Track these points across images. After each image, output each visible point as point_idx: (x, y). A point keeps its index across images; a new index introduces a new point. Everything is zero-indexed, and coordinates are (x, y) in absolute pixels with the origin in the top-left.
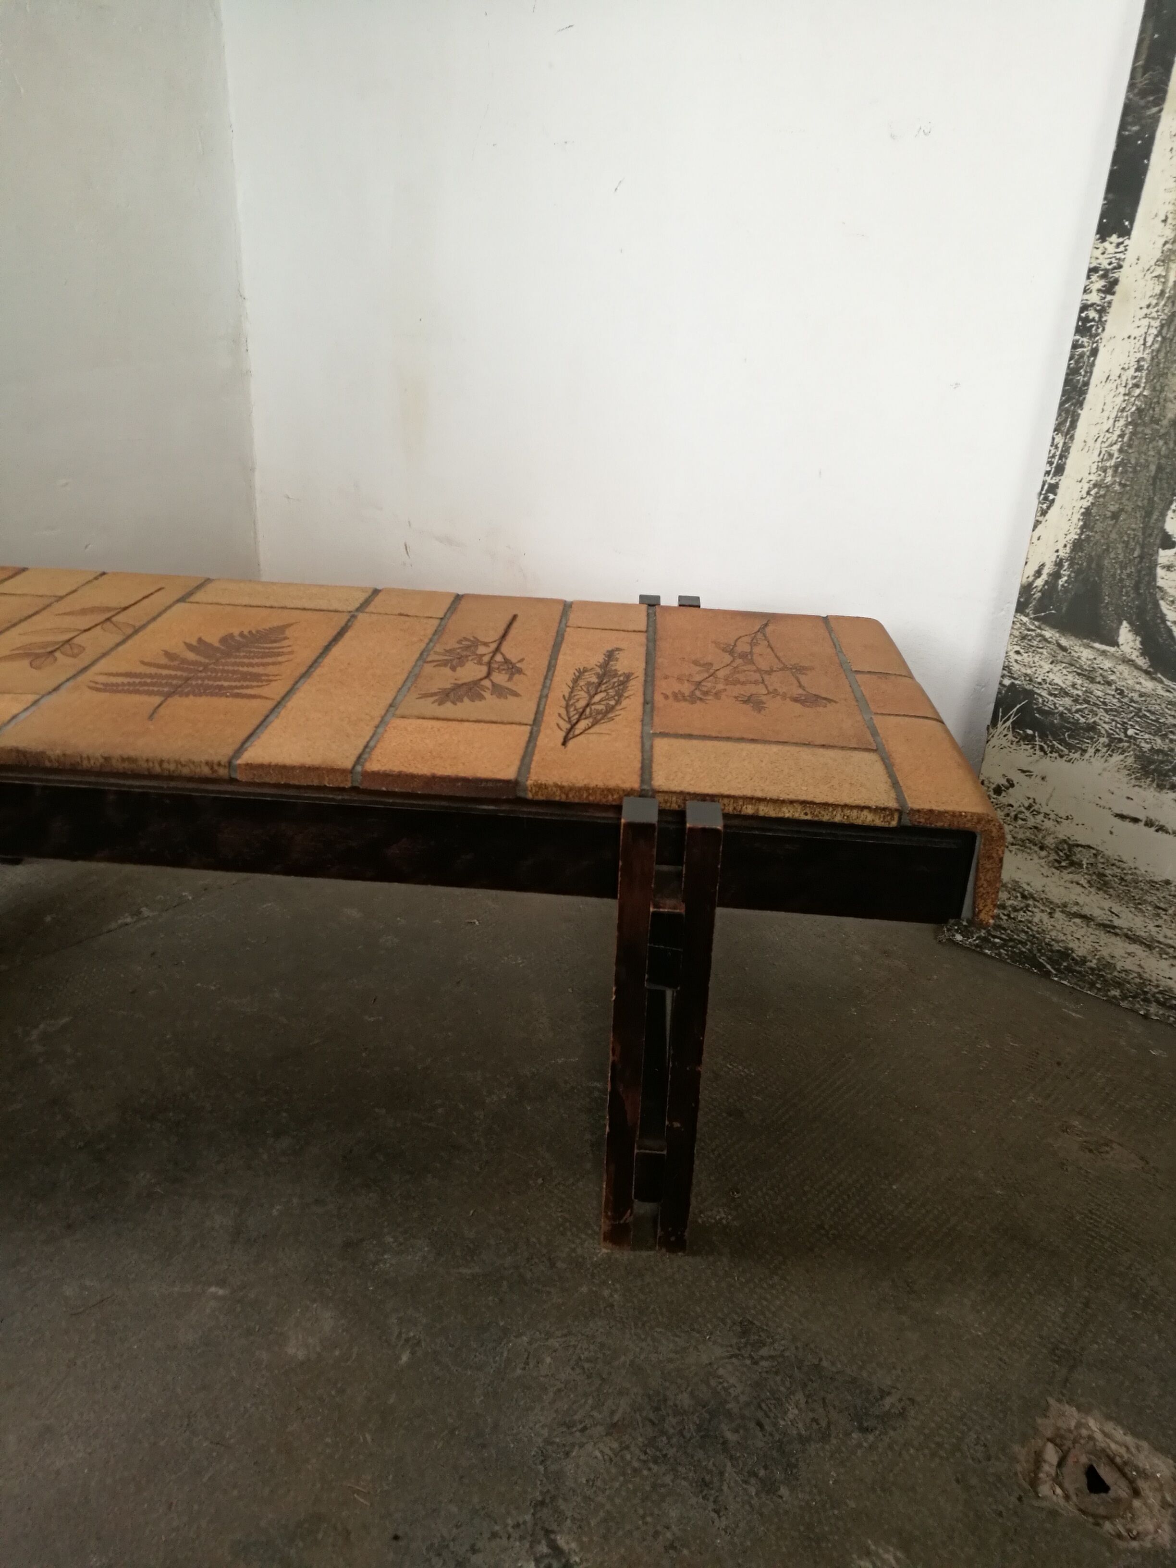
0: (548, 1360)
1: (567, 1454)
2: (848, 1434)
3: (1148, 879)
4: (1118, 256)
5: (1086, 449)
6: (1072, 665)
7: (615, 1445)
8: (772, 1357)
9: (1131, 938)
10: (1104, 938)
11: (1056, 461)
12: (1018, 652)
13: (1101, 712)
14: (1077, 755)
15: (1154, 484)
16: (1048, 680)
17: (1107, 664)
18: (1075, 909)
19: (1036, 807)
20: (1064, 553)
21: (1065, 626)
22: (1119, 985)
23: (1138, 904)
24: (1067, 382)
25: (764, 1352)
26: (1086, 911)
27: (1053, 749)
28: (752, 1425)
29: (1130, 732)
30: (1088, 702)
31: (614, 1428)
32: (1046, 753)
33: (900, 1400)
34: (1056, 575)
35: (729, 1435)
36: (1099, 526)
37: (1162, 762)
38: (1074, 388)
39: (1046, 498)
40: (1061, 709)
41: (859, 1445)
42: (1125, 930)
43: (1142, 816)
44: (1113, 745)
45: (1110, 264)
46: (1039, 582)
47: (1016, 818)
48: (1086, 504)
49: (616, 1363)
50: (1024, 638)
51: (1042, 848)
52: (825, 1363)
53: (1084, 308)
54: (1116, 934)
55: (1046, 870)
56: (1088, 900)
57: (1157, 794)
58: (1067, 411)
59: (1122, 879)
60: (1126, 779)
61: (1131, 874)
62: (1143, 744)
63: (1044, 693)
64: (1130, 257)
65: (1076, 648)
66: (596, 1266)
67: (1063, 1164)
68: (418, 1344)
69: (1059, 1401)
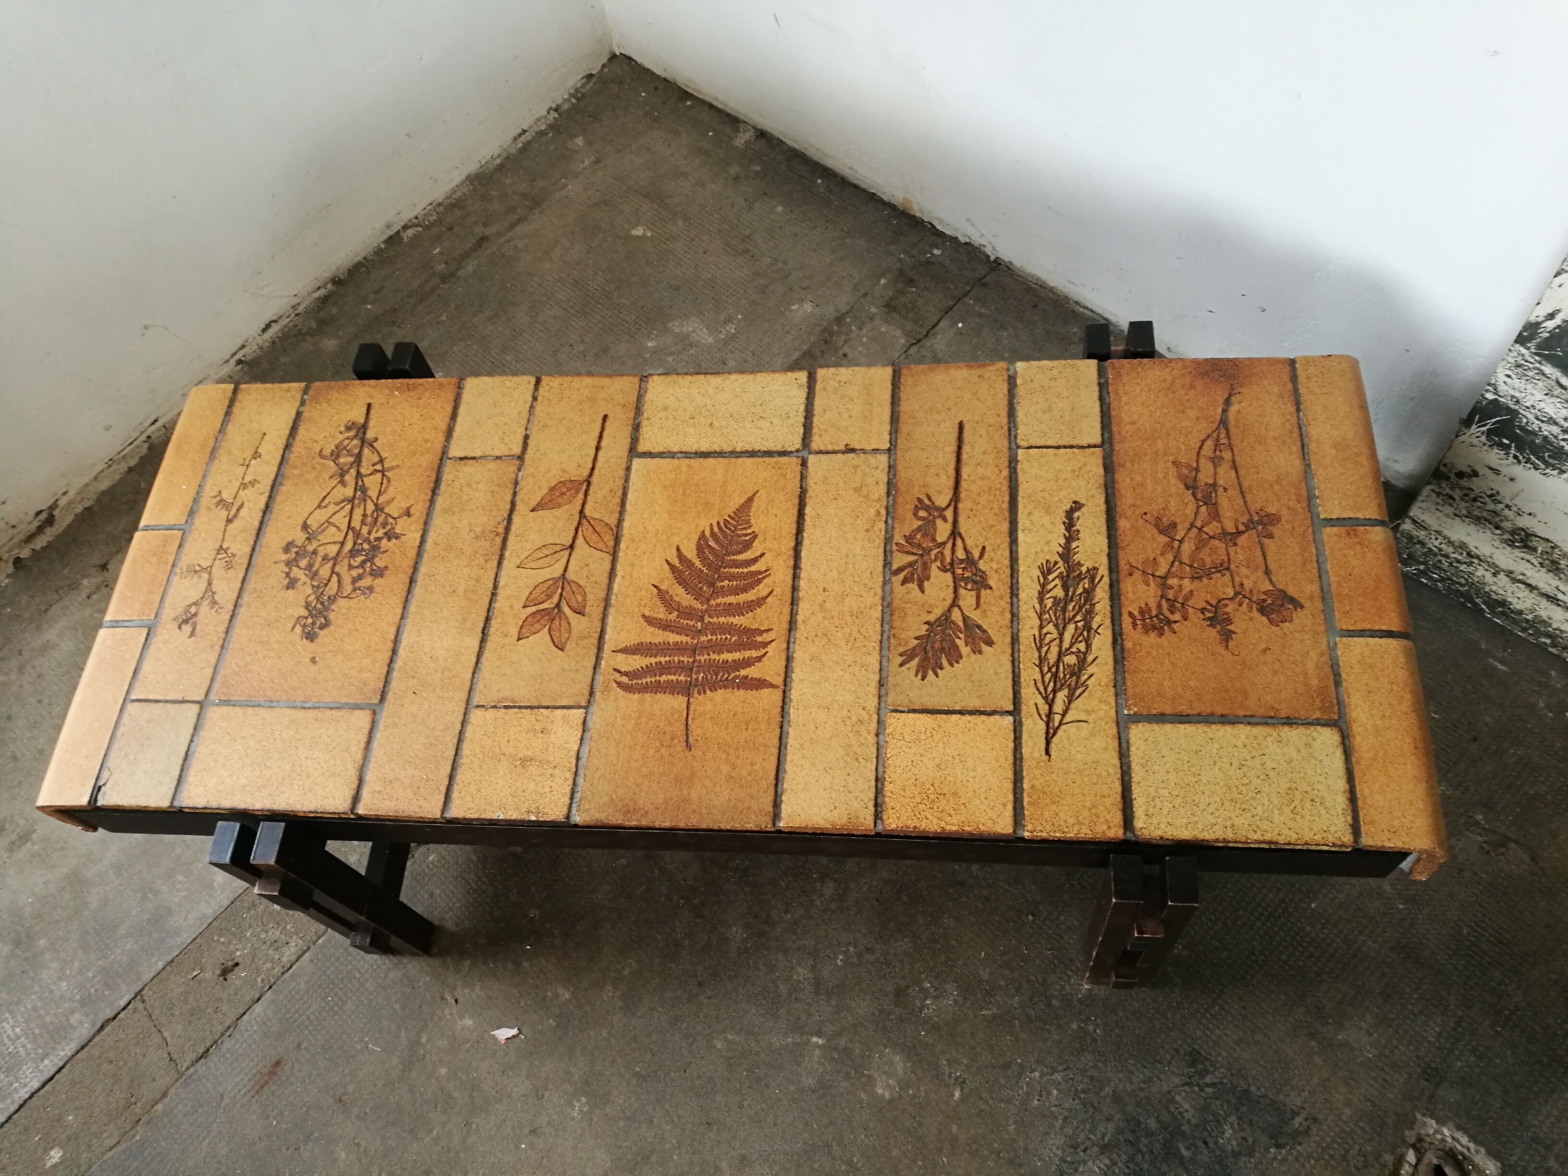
0: (1055, 1092)
1: (1076, 1170)
2: (1267, 1150)
7: (1107, 1162)
8: (1213, 1085)
10: (1544, 603)
12: (1509, 376)
14: (1555, 472)
16: (1538, 407)
18: (1521, 577)
19: (1499, 498)
22: (1548, 635)
25: (1208, 1079)
26: (1532, 582)
27: (1528, 461)
28: (1200, 1143)
31: (1105, 1149)
32: (1519, 462)
33: (1306, 1119)
35: (1183, 1151)
40: (1546, 433)
41: (1275, 1159)
46: (1550, 325)
47: (1475, 500)
49: (1103, 1094)
50: (1518, 366)
51: (1497, 528)
52: (1252, 1089)
54: (1559, 605)
55: (1496, 544)
56: (1536, 575)
63: (1531, 417)
66: (1081, 1002)
67: (1461, 870)
68: (964, 1082)
69: (1424, 1115)
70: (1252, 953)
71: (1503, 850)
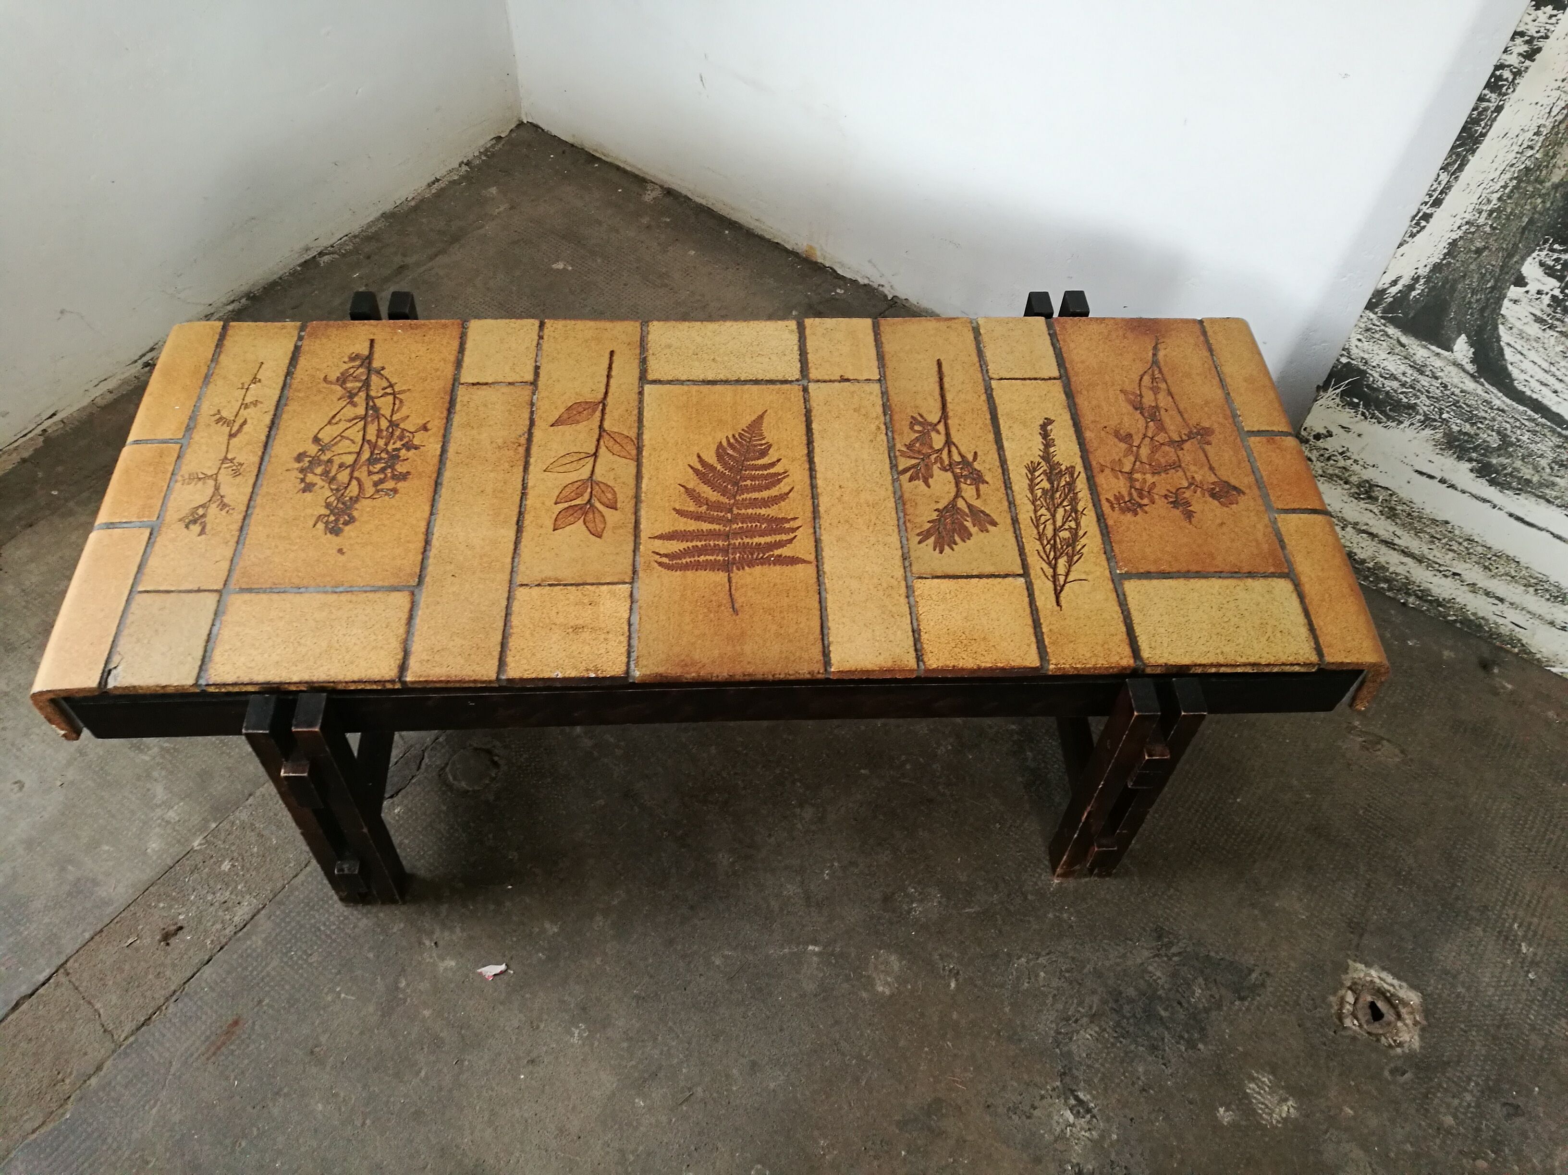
0: (1042, 974)
1: (1071, 1039)
2: (1232, 1003)
3: (1431, 517)
4: (1548, 26)
5: (1468, 191)
6: (1406, 358)
7: (1097, 1029)
8: (1180, 954)
9: (1405, 553)
10: (1384, 549)
11: (1435, 195)
12: (1359, 340)
13: (1423, 398)
14: (1394, 424)
15: (1523, 233)
16: (1382, 366)
17: (1438, 363)
18: (1364, 528)
19: (1348, 454)
20: (1423, 272)
21: (1407, 327)
22: (1387, 580)
23: (1417, 532)
24: (1464, 129)
25: (1174, 950)
26: (1374, 530)
27: (1373, 416)
28: (1175, 1004)
29: (1445, 416)
30: (1414, 388)
31: (1093, 1018)
32: (1366, 418)
33: (1261, 974)
34: (1411, 288)
35: (1163, 1013)
36: (1462, 257)
37: (1467, 441)
38: (1471, 136)
39: (1418, 224)
40: (1388, 389)
41: (1240, 1010)
42: (1403, 548)
43: (1438, 475)
44: (1427, 422)
45: (1538, 32)
46: (1394, 290)
47: (1329, 459)
48: (1455, 236)
49: (1085, 971)
50: (1368, 330)
51: (1346, 483)
52: (1212, 954)
53: (1500, 67)
54: (1395, 549)
55: (1345, 498)
56: (1377, 523)
57: (1455, 462)
58: (1458, 155)
59: (1409, 514)
60: (1431, 448)
61: (1418, 512)
62: (1453, 426)
63: (1376, 375)
64: (1558, 31)
65: (1414, 347)
66: (1053, 894)
67: (1349, 765)
68: (958, 973)
69: (1355, 961)
70: (1194, 842)
71: (1379, 746)
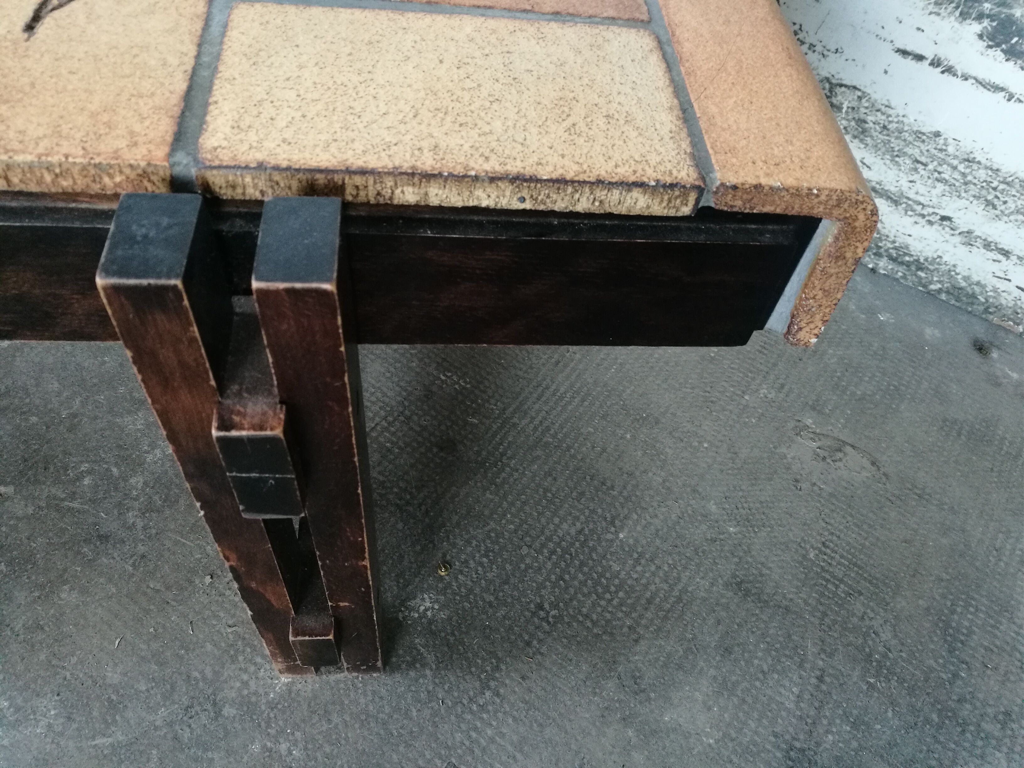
3: (915, 129)
23: (895, 156)
42: (874, 184)
43: (930, 55)
57: (957, 25)
59: (885, 127)
61: (897, 122)
66: (272, 706)
67: (797, 481)
70: (540, 607)
71: (840, 455)
